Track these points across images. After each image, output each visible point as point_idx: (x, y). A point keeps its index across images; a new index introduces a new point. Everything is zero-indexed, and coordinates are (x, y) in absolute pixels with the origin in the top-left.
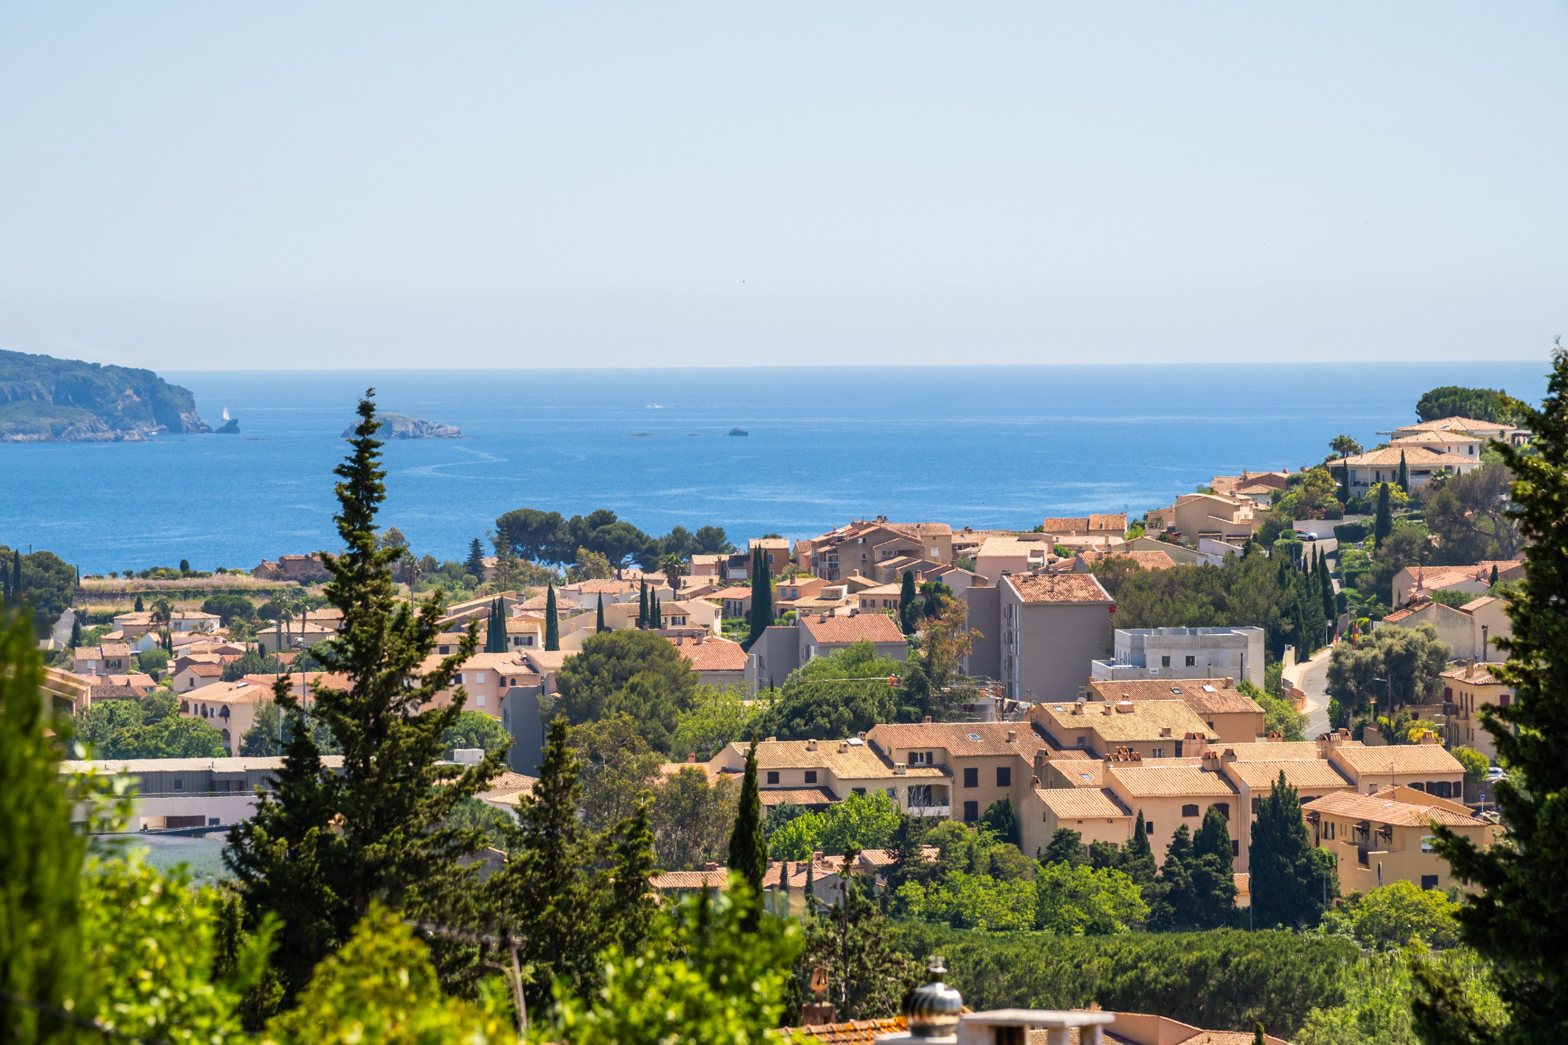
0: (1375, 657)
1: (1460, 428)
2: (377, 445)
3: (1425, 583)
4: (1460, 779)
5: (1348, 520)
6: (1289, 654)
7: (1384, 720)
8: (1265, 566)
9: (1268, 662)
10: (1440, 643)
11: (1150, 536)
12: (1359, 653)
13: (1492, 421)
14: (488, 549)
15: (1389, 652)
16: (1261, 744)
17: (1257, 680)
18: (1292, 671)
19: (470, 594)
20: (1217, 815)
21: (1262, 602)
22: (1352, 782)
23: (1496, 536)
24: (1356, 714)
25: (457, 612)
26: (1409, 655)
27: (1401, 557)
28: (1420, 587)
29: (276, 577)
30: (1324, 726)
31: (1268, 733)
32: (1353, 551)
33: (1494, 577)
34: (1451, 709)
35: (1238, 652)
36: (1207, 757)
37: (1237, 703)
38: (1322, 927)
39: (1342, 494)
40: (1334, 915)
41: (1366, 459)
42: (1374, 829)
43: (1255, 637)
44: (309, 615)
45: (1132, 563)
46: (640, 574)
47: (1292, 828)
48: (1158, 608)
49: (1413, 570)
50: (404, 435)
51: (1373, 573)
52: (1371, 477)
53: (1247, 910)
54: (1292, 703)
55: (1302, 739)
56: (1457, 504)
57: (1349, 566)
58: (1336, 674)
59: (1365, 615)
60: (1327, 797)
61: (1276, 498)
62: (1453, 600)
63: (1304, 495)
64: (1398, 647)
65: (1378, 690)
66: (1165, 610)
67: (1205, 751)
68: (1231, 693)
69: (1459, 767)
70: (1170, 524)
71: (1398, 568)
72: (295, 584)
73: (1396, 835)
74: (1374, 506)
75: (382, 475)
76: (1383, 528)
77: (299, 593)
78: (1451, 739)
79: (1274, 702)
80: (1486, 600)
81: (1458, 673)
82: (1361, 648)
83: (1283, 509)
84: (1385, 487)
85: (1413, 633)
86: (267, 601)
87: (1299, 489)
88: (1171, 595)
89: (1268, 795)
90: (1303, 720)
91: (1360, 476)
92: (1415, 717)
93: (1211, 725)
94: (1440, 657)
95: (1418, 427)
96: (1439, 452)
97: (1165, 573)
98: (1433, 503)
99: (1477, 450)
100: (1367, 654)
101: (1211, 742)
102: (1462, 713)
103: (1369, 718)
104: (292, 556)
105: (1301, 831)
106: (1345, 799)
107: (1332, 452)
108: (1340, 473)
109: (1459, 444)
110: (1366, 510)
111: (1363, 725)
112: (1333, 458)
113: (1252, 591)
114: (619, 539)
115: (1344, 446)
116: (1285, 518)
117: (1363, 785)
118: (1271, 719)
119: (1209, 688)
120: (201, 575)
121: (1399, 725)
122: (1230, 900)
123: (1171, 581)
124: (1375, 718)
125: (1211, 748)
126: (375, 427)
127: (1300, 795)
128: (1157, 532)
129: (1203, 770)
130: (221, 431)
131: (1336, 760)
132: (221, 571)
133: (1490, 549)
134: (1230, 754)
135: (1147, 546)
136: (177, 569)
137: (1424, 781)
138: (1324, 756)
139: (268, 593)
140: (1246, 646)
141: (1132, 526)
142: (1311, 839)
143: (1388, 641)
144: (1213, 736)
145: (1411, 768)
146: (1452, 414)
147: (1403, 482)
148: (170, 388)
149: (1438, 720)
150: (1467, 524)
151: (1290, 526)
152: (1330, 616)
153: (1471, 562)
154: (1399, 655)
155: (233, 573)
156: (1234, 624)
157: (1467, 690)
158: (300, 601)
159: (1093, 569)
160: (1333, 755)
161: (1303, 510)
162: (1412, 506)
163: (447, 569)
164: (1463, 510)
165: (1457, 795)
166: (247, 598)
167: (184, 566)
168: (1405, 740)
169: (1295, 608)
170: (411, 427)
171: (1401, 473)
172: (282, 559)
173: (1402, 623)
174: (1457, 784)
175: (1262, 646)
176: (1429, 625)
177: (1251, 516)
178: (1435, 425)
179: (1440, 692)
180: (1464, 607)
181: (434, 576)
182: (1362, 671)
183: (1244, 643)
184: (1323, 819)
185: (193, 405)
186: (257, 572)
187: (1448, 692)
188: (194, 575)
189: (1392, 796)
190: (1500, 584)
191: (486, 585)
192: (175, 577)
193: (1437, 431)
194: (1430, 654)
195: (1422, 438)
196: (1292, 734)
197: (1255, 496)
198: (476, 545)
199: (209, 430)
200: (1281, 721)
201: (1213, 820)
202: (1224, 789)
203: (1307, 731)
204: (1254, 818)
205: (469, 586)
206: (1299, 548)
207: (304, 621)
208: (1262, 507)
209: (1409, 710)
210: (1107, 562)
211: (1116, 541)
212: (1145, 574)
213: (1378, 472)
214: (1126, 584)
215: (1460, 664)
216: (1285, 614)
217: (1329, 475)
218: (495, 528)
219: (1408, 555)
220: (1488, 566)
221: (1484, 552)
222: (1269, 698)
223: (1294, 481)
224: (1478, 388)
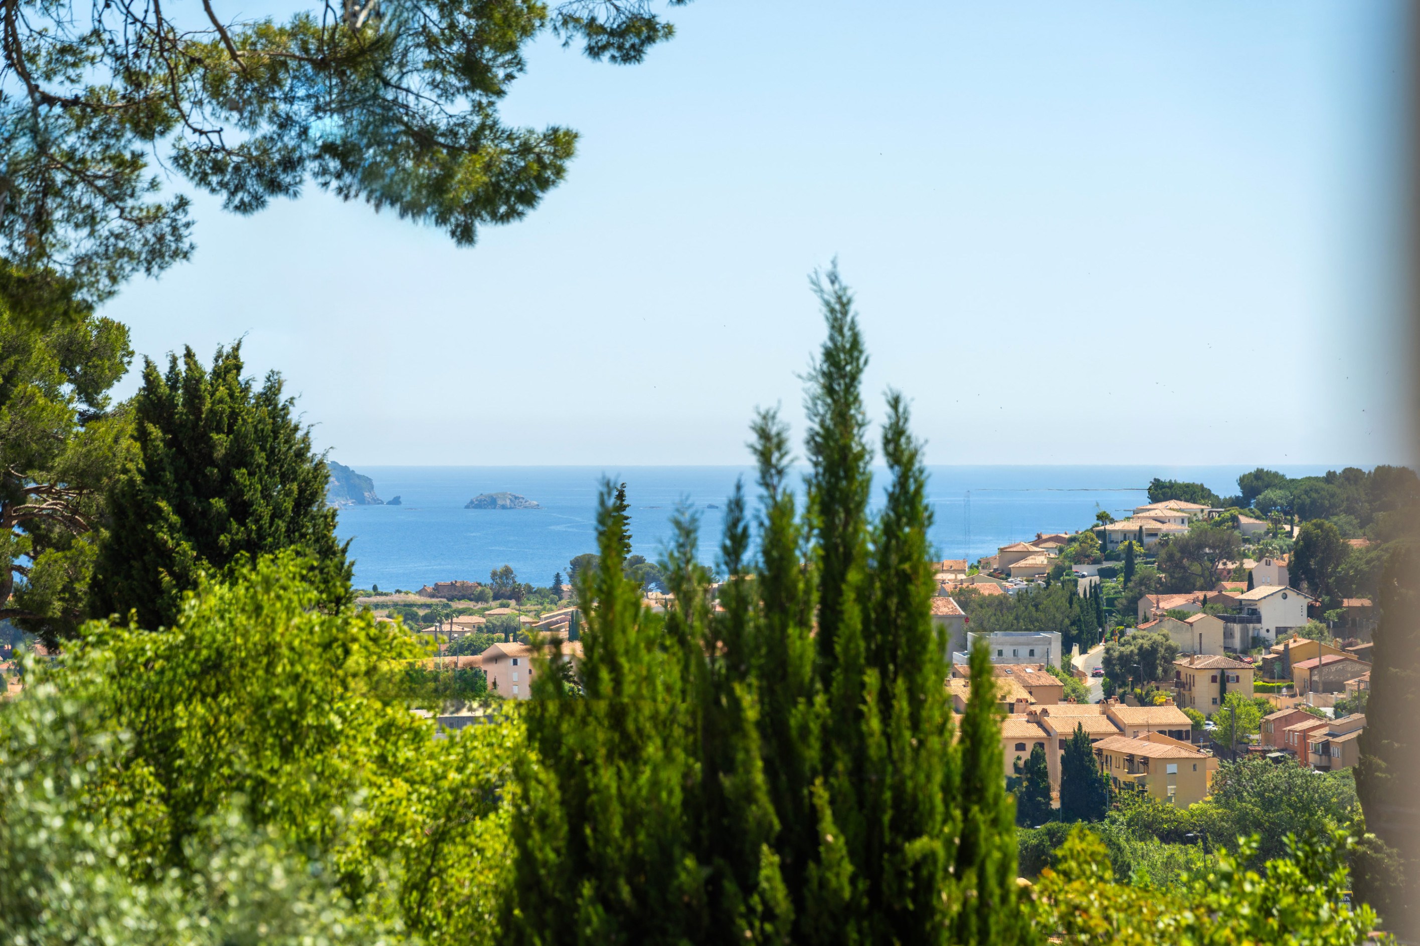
0: (1132, 651)
1: (1176, 507)
2: (627, 518)
3: (1161, 605)
4: (1190, 728)
5: (1106, 565)
6: (1076, 649)
7: (1138, 691)
8: (1060, 592)
9: (1063, 654)
10: (1172, 642)
11: (983, 574)
12: (1122, 649)
13: (1195, 502)
14: (565, 578)
15: (1141, 648)
16: (1063, 705)
17: (1057, 664)
18: (1078, 660)
19: (554, 607)
20: (1039, 749)
21: (1059, 616)
22: (1122, 729)
23: (1202, 575)
24: (1120, 687)
25: (546, 618)
26: (1153, 650)
27: (1143, 588)
28: (1158, 607)
29: (432, 596)
30: (1100, 695)
31: (1066, 699)
32: (1110, 584)
33: (1205, 601)
34: (1180, 685)
35: (1045, 648)
36: (1031, 714)
37: (1048, 679)
38: (1107, 821)
39: (1103, 548)
40: (1113, 813)
41: (1118, 526)
42: (1136, 760)
43: (1056, 638)
44: (455, 620)
45: (975, 591)
46: (660, 596)
47: (1086, 759)
48: (993, 619)
49: (1152, 597)
50: (504, 507)
51: (1126, 598)
52: (1121, 538)
53: (1058, 810)
54: (1080, 680)
55: (1087, 703)
56: (1178, 555)
57: (1108, 594)
58: (1108, 661)
59: (1121, 624)
60: (1107, 739)
61: (1061, 551)
62: (1180, 615)
63: (1079, 548)
64: (1146, 646)
65: (1134, 672)
66: (997, 620)
67: (1028, 710)
68: (1043, 673)
69: (1189, 721)
70: (995, 567)
71: (1141, 595)
72: (445, 600)
73: (1151, 764)
74: (1123, 556)
75: (630, 537)
76: (1129, 570)
77: (447, 606)
78: (1181, 702)
79: (1069, 679)
80: (1200, 616)
81: (1185, 662)
82: (1123, 645)
83: (1066, 557)
84: (1130, 543)
85: (1156, 637)
86: (427, 611)
87: (1076, 545)
88: (1001, 611)
89: (1071, 738)
90: (1087, 690)
91: (1114, 537)
92: (1158, 689)
93: (1030, 693)
94: (1172, 652)
95: (1149, 507)
96: (1163, 522)
97: (997, 597)
98: (1163, 553)
99: (1186, 521)
100: (1127, 649)
101: (1032, 704)
102: (1187, 687)
103: (1128, 689)
104: (442, 583)
105: (1092, 761)
106: (1118, 740)
107: (1095, 522)
108: (1102, 535)
109: (1175, 518)
110: (1117, 558)
111: (1125, 693)
112: (1097, 526)
113: (1052, 610)
114: (647, 573)
115: (1103, 517)
116: (1067, 564)
117: (1129, 731)
118: (1068, 690)
119: (1029, 670)
120: (386, 594)
121: (1147, 694)
122: (1048, 804)
123: (1001, 603)
124: (1132, 689)
125: (1033, 708)
126: (625, 507)
127: (1091, 737)
128: (987, 571)
129: (1028, 722)
130: (389, 503)
131: (1112, 716)
132: (398, 591)
133: (1198, 584)
134: (1045, 712)
135: (982, 580)
136: (371, 591)
137: (1166, 729)
138: (1104, 713)
139: (428, 606)
140: (1050, 644)
141: (971, 567)
142: (1098, 765)
143: (1140, 641)
144: (1033, 701)
145: (1157, 721)
146: (1170, 498)
147: (1140, 541)
148: (359, 476)
149: (1172, 691)
150: (1185, 569)
151: (1071, 568)
152: (1101, 625)
153: (1189, 592)
154: (1147, 650)
155: (407, 593)
156: (1042, 630)
157: (1190, 672)
158: (448, 611)
159: (952, 595)
160: (1109, 713)
161: (1081, 558)
162: (1146, 555)
163: (539, 592)
164: (1182, 558)
165: (1187, 738)
166: (415, 609)
167: (375, 588)
168: (1151, 704)
169: (1079, 620)
170: (508, 502)
171: (1139, 535)
172: (436, 585)
173: (1149, 630)
174: (1187, 732)
175: (1060, 644)
176: (1165, 631)
177: (1046, 562)
178: (1160, 505)
179: (1173, 673)
180: (1188, 620)
181: (531, 596)
182: (1124, 659)
183: (1049, 642)
184: (1105, 753)
185: (372, 487)
186: (420, 593)
187: (1178, 674)
188: (381, 594)
189: (1147, 739)
190: (1209, 605)
191: (564, 602)
192: (369, 596)
193: (1162, 509)
194: (1166, 650)
195: (1152, 514)
196: (1080, 699)
197: (1048, 549)
198: (558, 576)
199: (382, 503)
200: (1074, 691)
201: (1037, 753)
202: (1042, 734)
203: (1090, 697)
204: (1062, 752)
205: (553, 602)
206: (1076, 582)
207: (451, 623)
208: (1052, 555)
209: (1153, 684)
210: (961, 589)
211: (962, 576)
212: (984, 598)
213: (1125, 534)
214: (972, 604)
215: (1185, 656)
216: (1073, 623)
217: (1094, 536)
218: (569, 566)
219: (1148, 587)
220: (1200, 595)
221: (1194, 585)
222: (1066, 676)
223: (1072, 540)
224: (1187, 482)
